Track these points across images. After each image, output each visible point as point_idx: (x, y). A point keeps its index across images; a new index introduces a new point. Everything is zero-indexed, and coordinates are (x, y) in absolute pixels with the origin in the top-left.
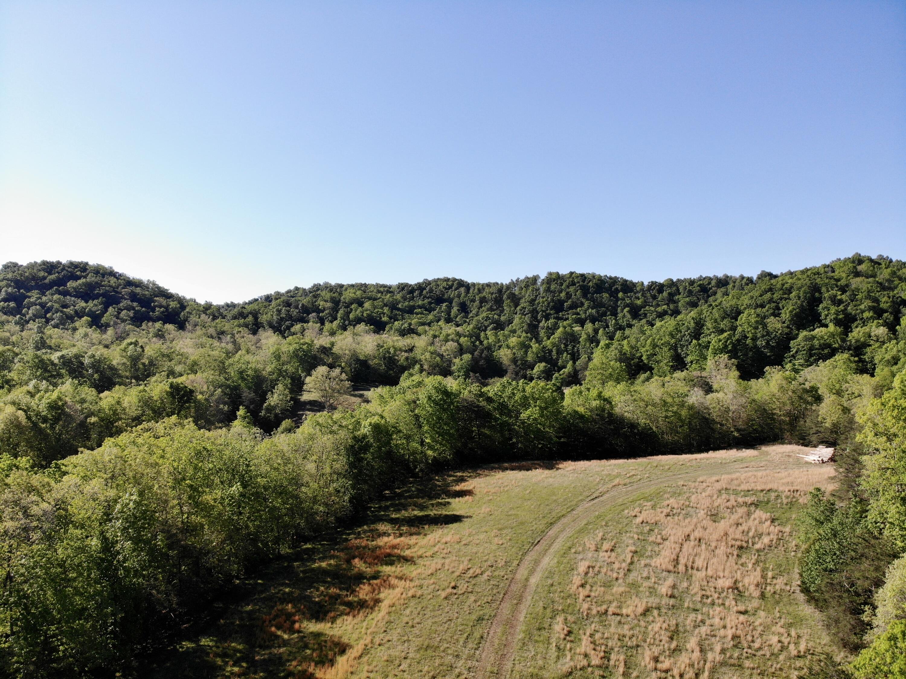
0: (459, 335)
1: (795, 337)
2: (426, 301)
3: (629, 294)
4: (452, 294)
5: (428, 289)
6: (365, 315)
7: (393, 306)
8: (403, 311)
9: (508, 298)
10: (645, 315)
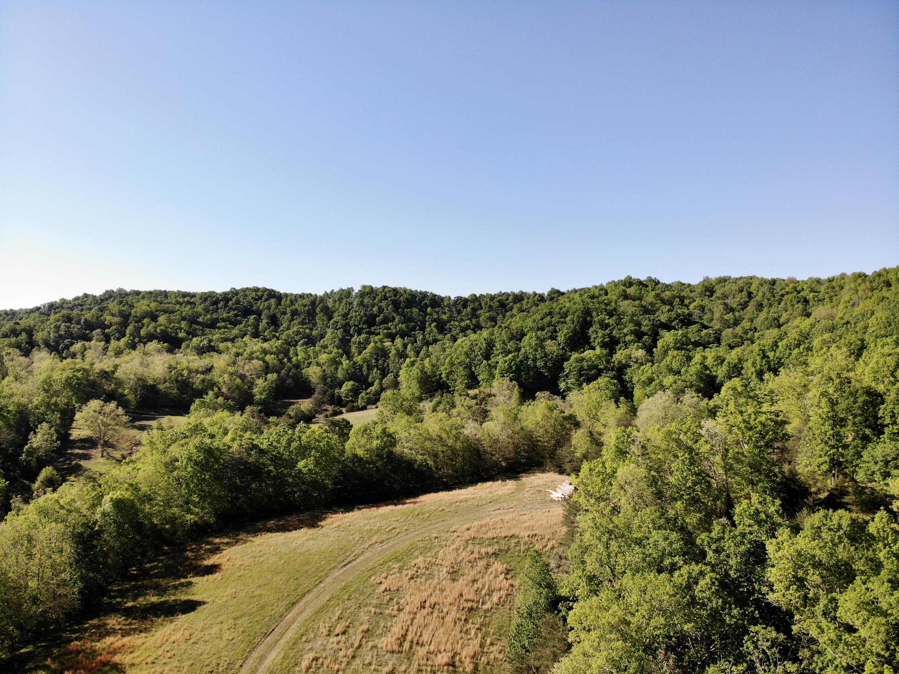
0: (265, 352)
1: (567, 359)
2: (232, 313)
3: (437, 309)
4: (261, 305)
5: (234, 300)
6: (158, 331)
7: (193, 320)
8: (204, 325)
9: (322, 311)
10: (450, 330)
